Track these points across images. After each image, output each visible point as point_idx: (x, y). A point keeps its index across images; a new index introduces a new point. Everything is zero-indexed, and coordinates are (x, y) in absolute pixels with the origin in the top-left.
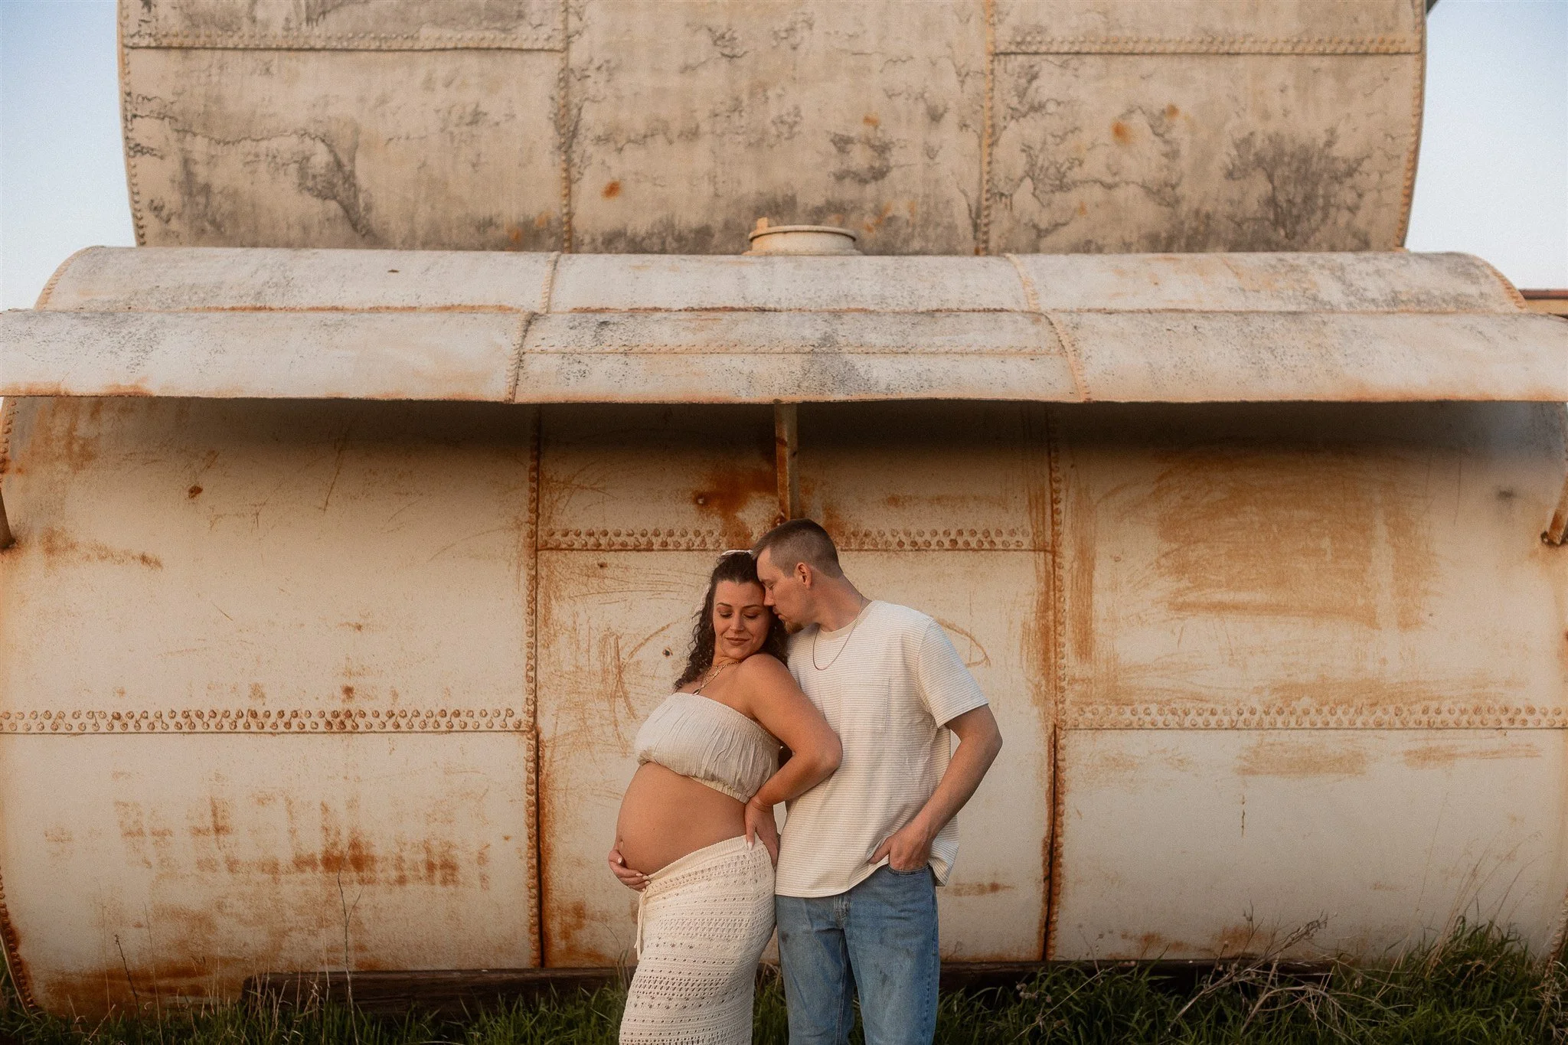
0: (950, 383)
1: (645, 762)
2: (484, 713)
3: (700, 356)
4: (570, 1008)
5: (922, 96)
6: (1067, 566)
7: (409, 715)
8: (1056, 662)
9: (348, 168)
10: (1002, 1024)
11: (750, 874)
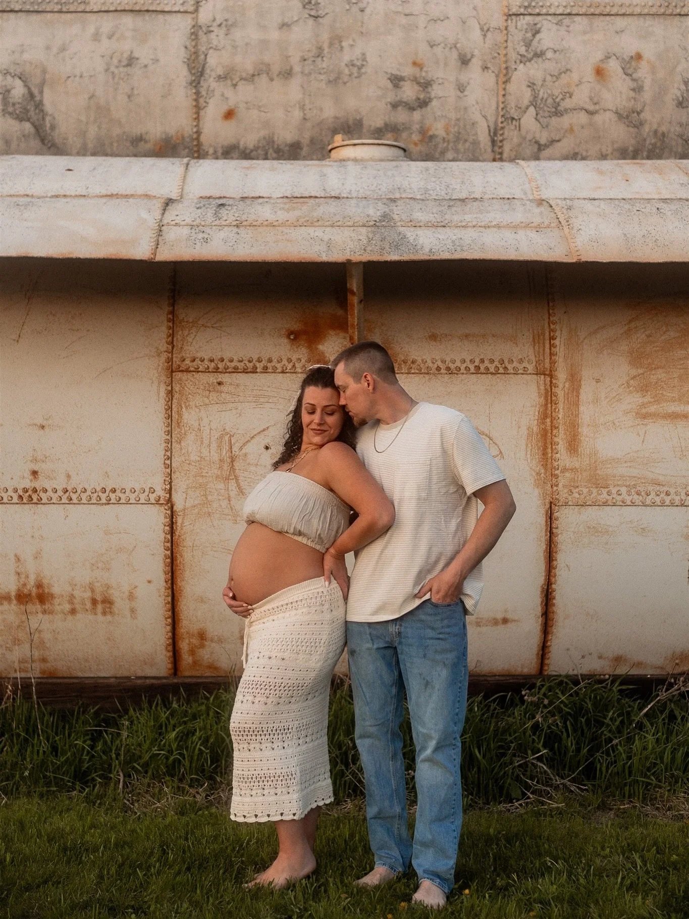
0: (476, 248)
1: (251, 522)
2: (133, 491)
3: (292, 228)
4: (194, 705)
5: (455, 47)
6: (561, 386)
7: (79, 492)
8: (552, 456)
9: (38, 99)
10: (511, 719)
11: (327, 606)
